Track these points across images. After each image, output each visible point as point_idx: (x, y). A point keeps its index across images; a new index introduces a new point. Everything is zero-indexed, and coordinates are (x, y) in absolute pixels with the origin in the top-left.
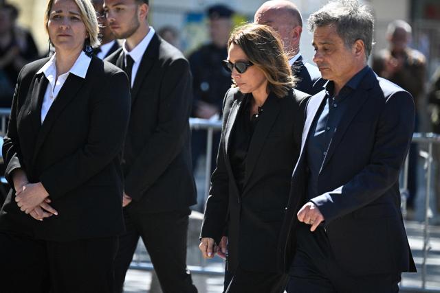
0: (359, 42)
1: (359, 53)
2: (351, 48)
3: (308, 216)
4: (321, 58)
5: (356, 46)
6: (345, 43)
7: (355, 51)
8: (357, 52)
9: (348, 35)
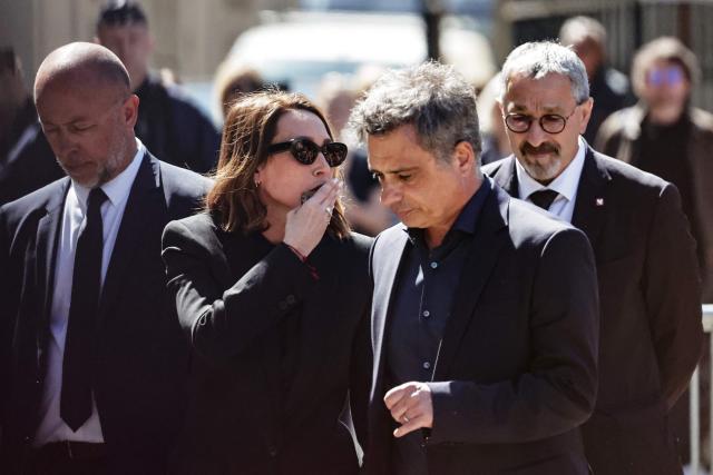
0: (462, 146)
1: (466, 166)
2: (449, 162)
3: (405, 404)
4: (397, 195)
5: (457, 155)
6: (437, 158)
7: (457, 163)
8: (462, 165)
9: (440, 142)
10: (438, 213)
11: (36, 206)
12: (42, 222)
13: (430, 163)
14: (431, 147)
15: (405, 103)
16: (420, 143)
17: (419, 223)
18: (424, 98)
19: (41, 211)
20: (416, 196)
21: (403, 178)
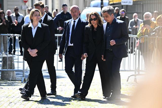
0: (112, 14)
10: (110, 21)
11: (68, 22)
12: (69, 23)
13: (109, 16)
14: (109, 14)
15: (107, 9)
16: (108, 13)
17: (108, 22)
18: (109, 9)
19: (69, 22)
20: (108, 19)
21: (107, 17)
